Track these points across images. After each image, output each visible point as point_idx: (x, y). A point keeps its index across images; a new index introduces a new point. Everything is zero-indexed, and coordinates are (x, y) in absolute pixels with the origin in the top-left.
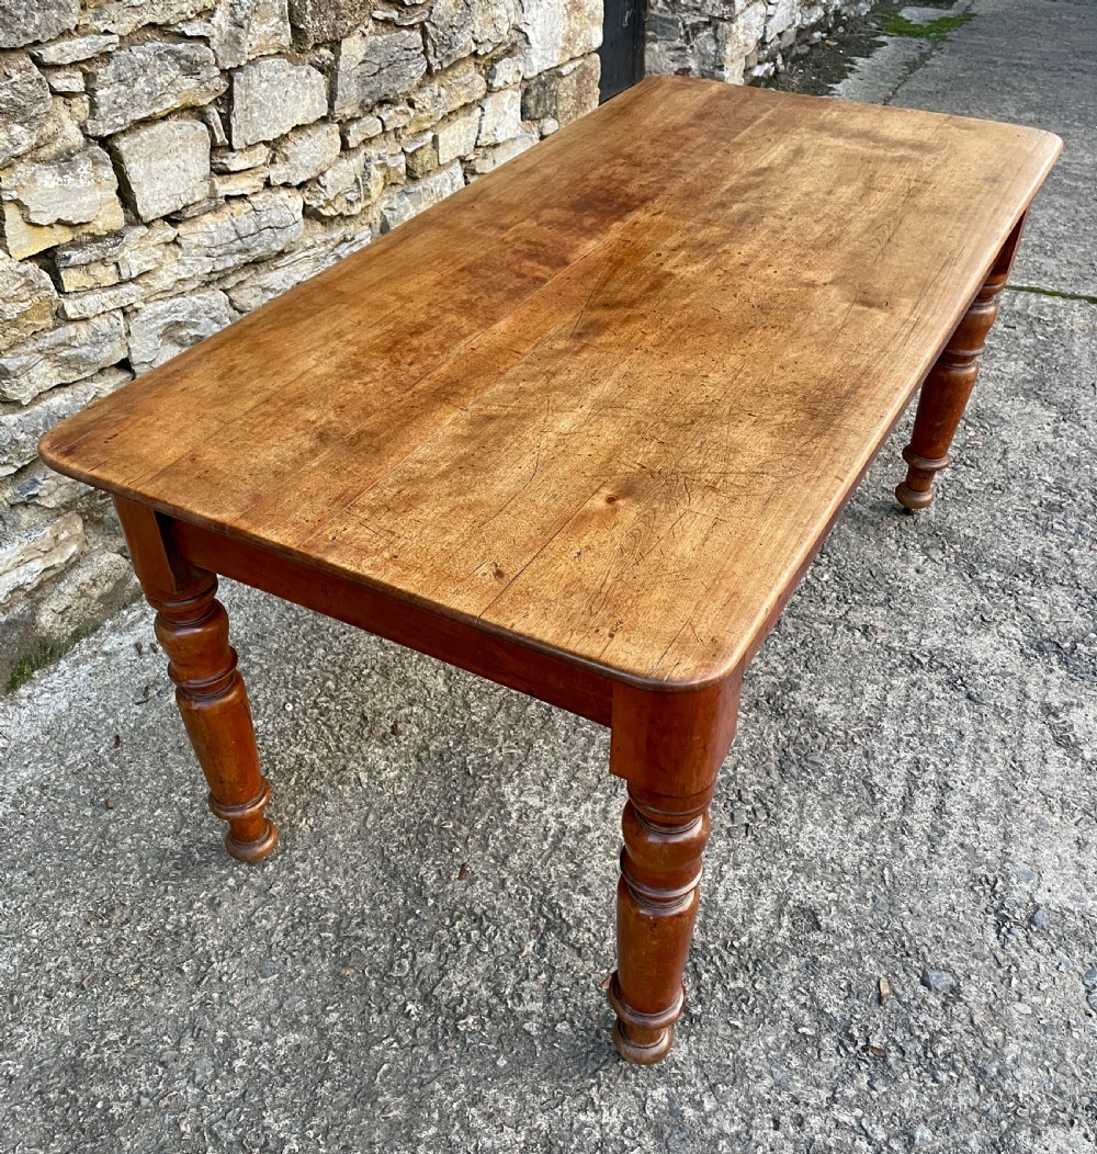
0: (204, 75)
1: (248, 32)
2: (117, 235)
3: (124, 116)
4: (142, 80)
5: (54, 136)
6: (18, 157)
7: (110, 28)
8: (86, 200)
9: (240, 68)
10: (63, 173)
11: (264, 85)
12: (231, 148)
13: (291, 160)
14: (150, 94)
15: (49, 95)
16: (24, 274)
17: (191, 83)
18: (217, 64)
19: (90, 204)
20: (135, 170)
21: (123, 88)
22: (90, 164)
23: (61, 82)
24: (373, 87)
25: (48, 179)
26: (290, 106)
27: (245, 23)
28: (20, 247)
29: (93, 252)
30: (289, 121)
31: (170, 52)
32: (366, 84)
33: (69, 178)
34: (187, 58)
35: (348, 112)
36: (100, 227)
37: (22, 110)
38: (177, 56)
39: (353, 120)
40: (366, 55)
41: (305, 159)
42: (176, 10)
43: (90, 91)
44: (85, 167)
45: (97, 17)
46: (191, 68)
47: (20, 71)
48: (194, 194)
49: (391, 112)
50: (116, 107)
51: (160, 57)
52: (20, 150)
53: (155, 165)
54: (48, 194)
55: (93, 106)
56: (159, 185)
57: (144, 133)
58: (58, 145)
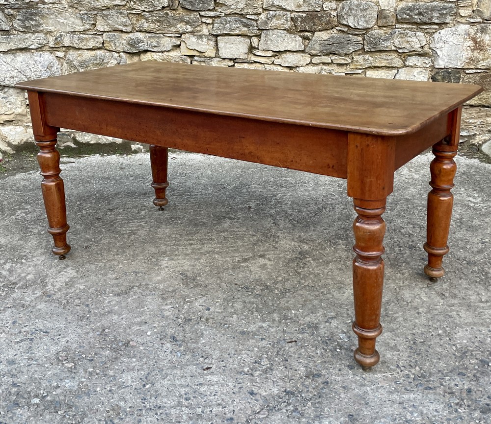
0: (251, 28)
1: (271, 21)
2: (211, 58)
3: (220, 31)
4: (228, 25)
5: (200, 31)
6: (187, 32)
7: (223, 11)
8: (204, 47)
9: (266, 30)
10: (198, 39)
11: (274, 36)
12: (258, 49)
13: (284, 59)
14: (230, 28)
15: (200, 22)
16: (181, 57)
17: (246, 29)
18: (257, 27)
19: (204, 48)
20: (220, 44)
21: (222, 25)
22: (207, 39)
23: (204, 20)
24: (327, 48)
25: (193, 39)
26: (285, 44)
27: (270, 19)
28: (184, 52)
29: (202, 59)
30: (283, 48)
31: (239, 20)
32: (325, 46)
33: (200, 41)
34: (245, 23)
35: (314, 52)
36: (206, 54)
37: (191, 23)
38: (242, 22)
39: (316, 55)
40: (329, 38)
41: (290, 60)
42: (246, 11)
43: (213, 24)
44: (205, 40)
45: (220, 8)
46: (246, 25)
47: (194, 15)
48: (240, 56)
49: (336, 58)
50: (218, 29)
51: (236, 21)
52: (187, 31)
53: (228, 45)
54: (193, 42)
55: (213, 27)
56: (228, 50)
57: (226, 37)
58: (201, 33)
